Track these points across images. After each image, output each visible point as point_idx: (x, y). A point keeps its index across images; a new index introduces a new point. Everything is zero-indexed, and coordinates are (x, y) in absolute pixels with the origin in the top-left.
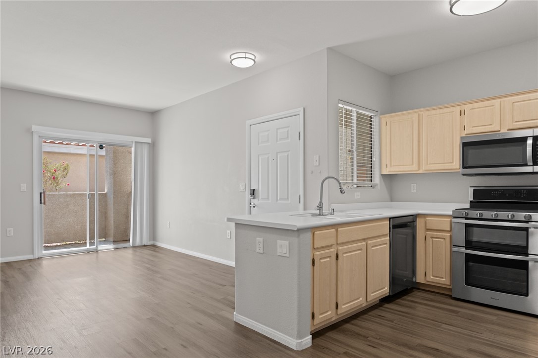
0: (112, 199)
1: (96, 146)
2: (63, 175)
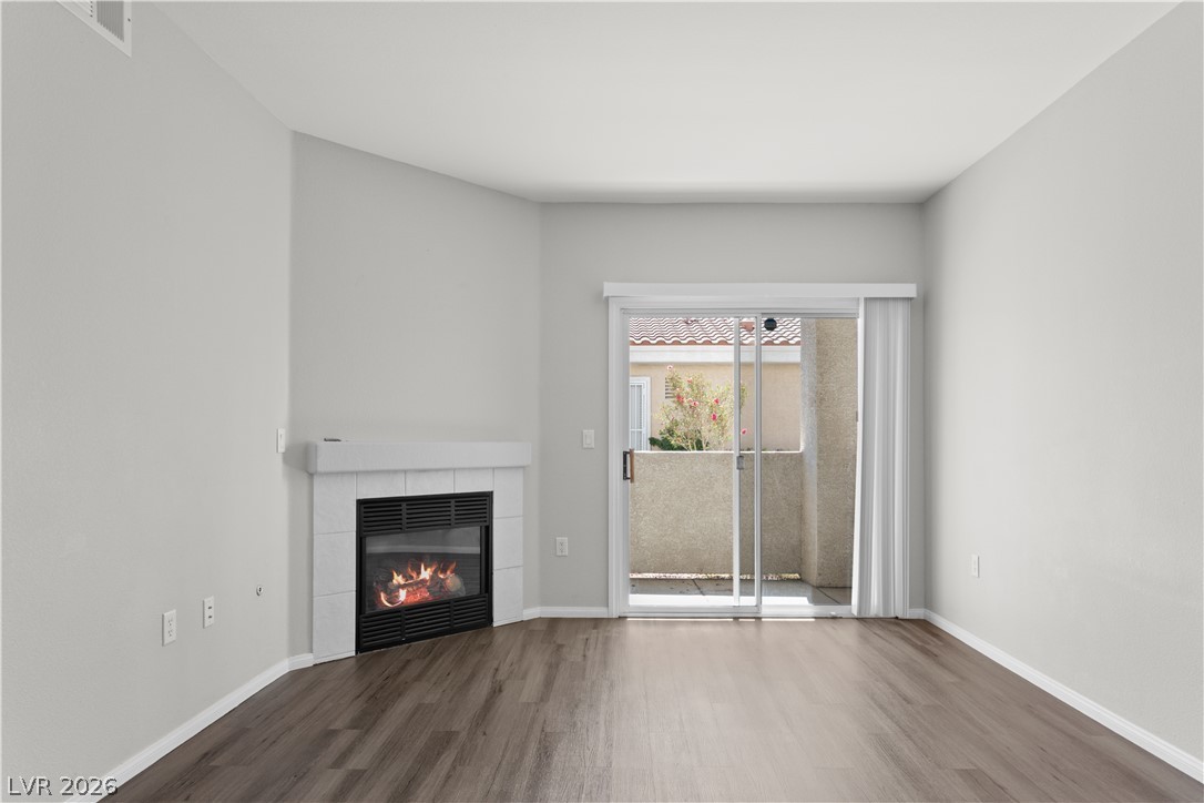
0: (815, 469)
1: (758, 320)
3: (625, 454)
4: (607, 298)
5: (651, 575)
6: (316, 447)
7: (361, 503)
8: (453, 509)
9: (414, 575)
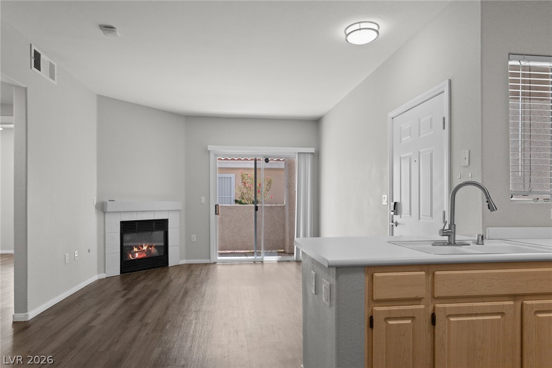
1: (263, 159)
2: (267, 189)
3: (216, 206)
4: (209, 151)
5: (229, 252)
6: (107, 203)
7: (122, 223)
8: (154, 225)
9: (141, 248)
